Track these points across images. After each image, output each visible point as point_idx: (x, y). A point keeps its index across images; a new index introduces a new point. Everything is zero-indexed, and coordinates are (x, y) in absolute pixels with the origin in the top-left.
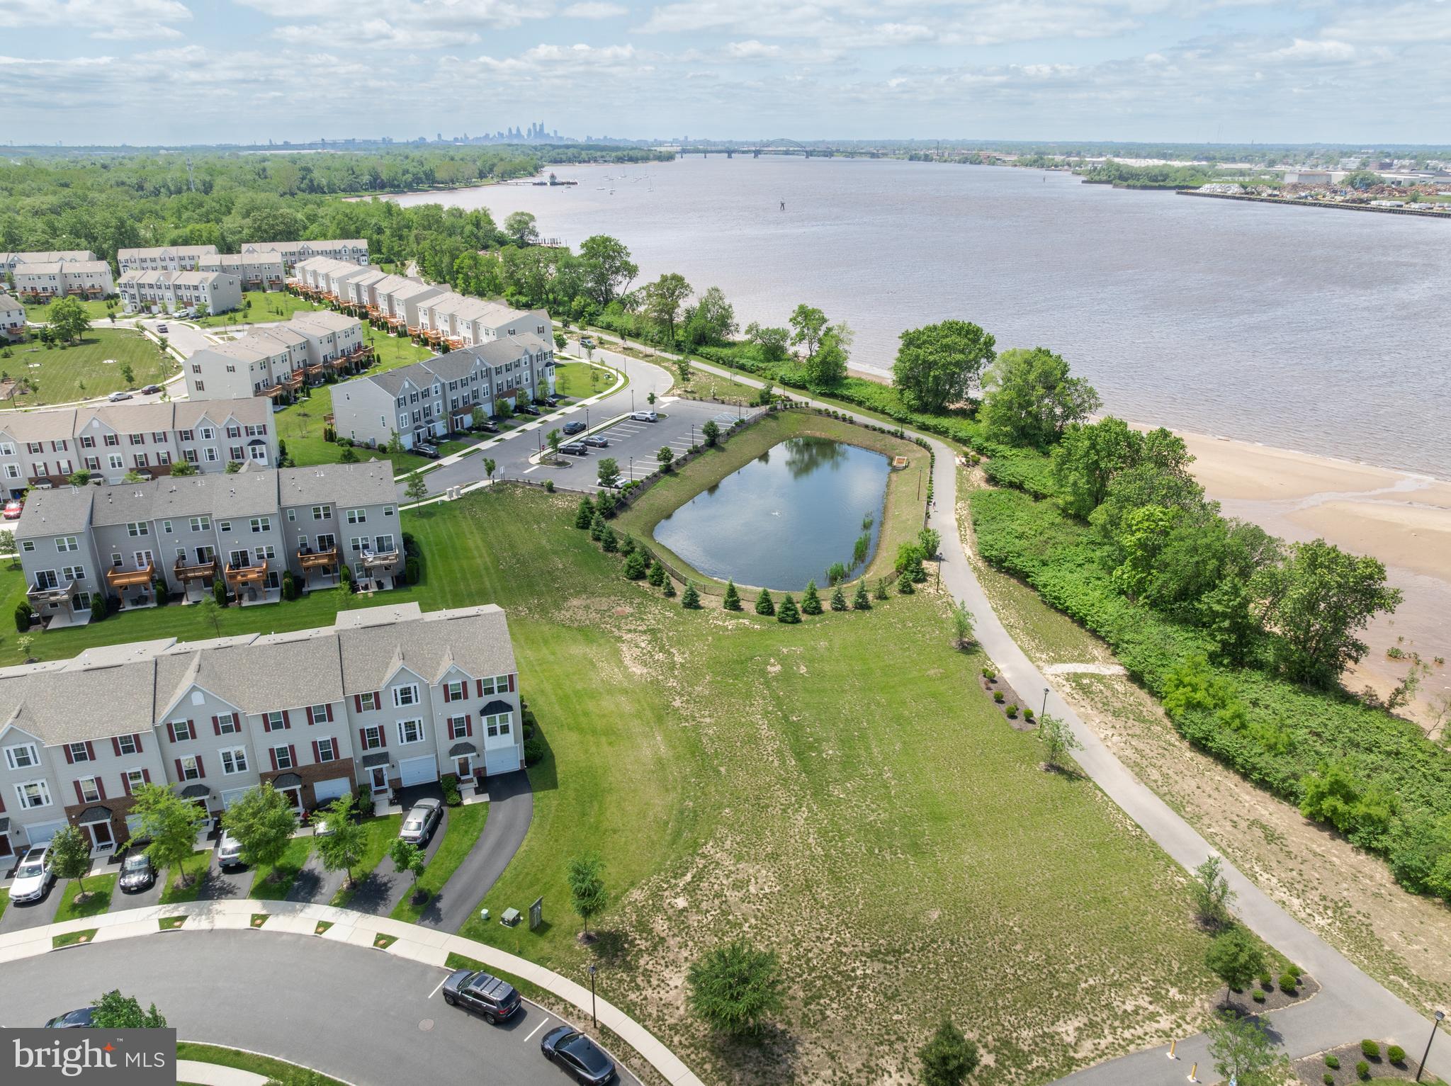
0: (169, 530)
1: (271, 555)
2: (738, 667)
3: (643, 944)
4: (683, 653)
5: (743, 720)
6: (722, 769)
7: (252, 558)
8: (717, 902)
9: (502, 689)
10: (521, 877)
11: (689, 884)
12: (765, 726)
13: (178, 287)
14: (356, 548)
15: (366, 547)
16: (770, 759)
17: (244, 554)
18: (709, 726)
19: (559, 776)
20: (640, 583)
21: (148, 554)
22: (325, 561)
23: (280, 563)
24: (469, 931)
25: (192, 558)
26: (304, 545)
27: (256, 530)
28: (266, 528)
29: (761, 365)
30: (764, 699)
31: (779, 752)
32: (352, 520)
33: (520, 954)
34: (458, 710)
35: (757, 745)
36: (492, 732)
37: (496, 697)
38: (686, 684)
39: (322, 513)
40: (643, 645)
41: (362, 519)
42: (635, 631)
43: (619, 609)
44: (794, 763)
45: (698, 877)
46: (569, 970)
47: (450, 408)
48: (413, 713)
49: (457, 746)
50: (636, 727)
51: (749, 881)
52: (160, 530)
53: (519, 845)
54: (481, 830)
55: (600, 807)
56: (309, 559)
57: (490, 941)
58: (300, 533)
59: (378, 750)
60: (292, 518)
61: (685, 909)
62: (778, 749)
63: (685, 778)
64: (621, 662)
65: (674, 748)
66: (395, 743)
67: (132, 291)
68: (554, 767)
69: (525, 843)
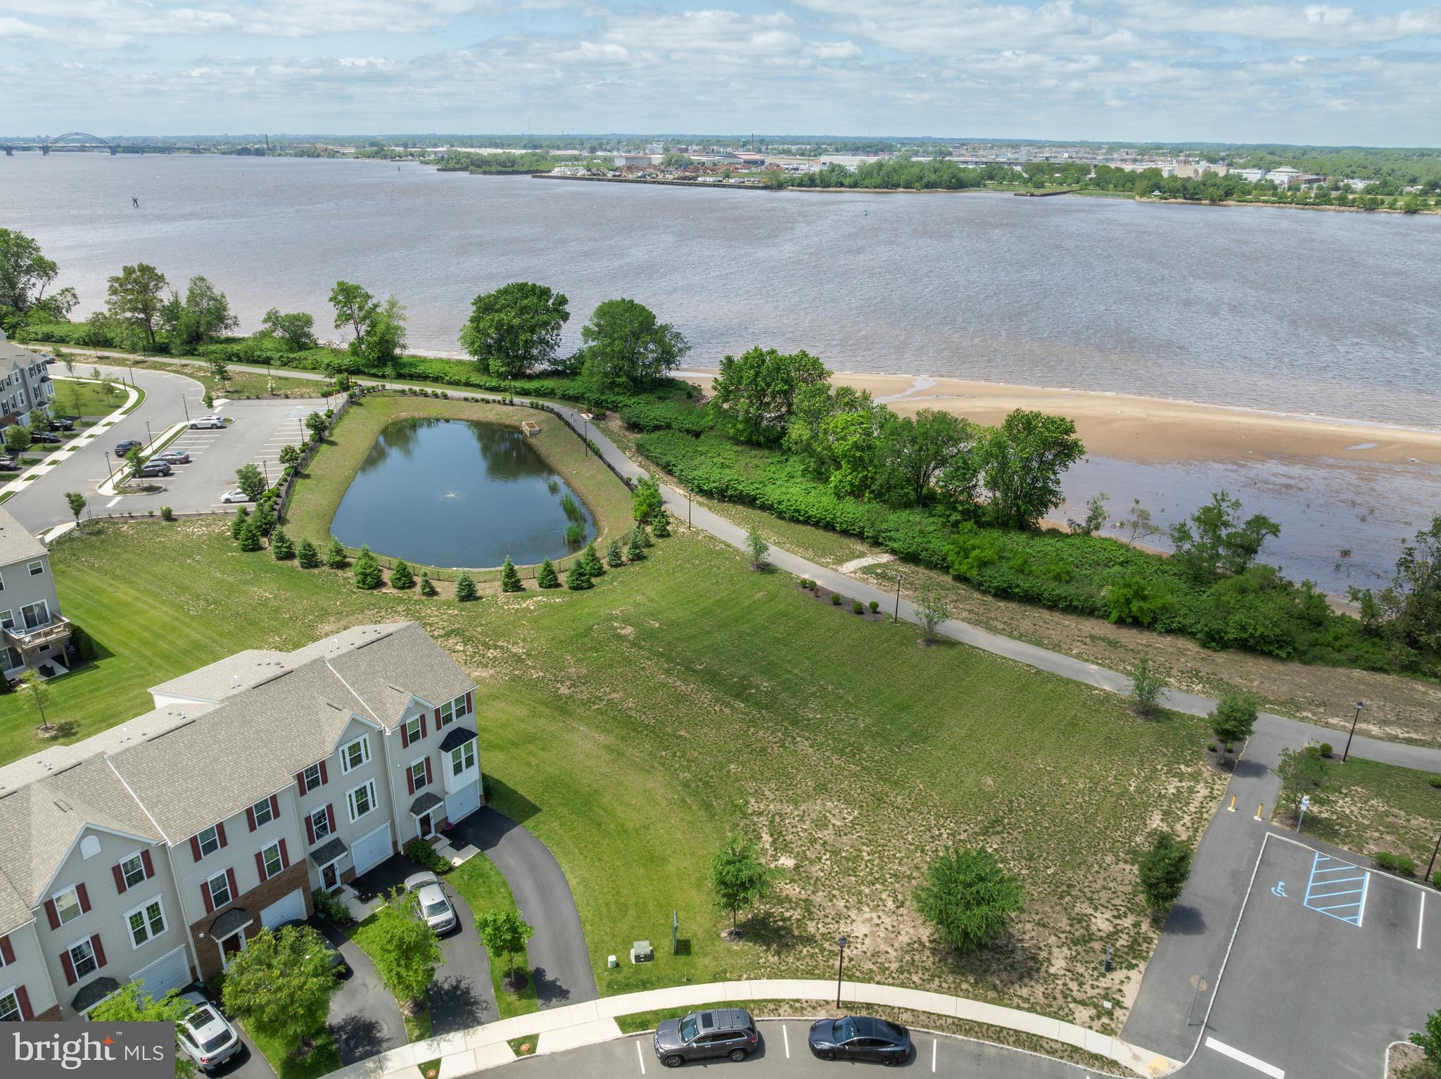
2: (587, 640)
3: (797, 914)
4: (516, 643)
5: (651, 684)
6: (683, 733)
8: (818, 846)
9: (460, 712)
10: (604, 909)
11: (774, 842)
12: (680, 683)
16: (718, 709)
18: (622, 700)
19: (532, 801)
20: (388, 591)
24: (609, 986)
29: (291, 356)
30: (649, 659)
31: (719, 700)
33: (689, 982)
34: (416, 755)
35: (690, 701)
36: (458, 769)
37: (456, 723)
38: (553, 671)
44: (743, 705)
45: (776, 834)
46: (753, 971)
48: (365, 775)
49: (418, 800)
50: (547, 725)
51: (826, 817)
55: (605, 811)
57: (645, 985)
59: (328, 838)
61: (797, 867)
62: (714, 698)
63: (653, 755)
65: (610, 732)
66: (347, 823)
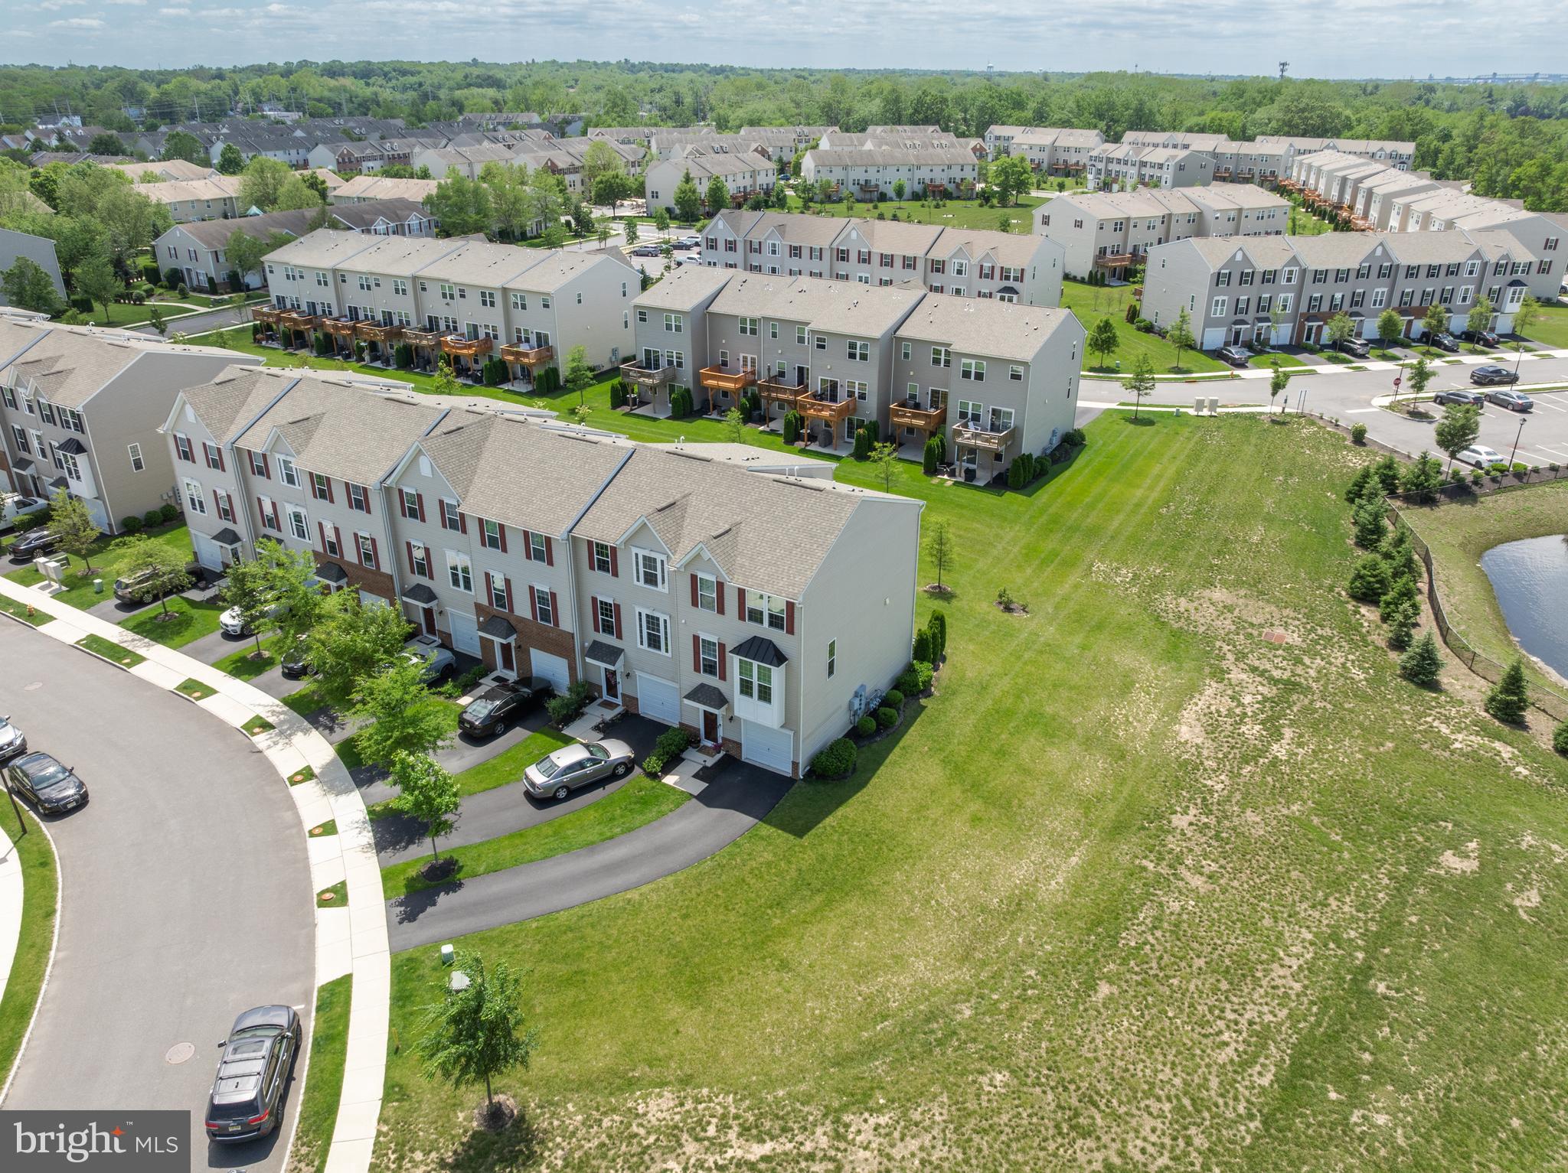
0: (774, 335)
1: (862, 396)
2: (1384, 820)
4: (1300, 745)
5: (1267, 922)
6: (1104, 989)
7: (842, 393)
9: (775, 622)
10: (569, 936)
12: (1295, 964)
13: (1143, 164)
14: (963, 415)
15: (976, 418)
16: (1226, 1037)
17: (834, 385)
19: (829, 821)
20: (1363, 610)
21: (753, 360)
22: (922, 423)
23: (870, 410)
25: (792, 376)
26: (913, 397)
27: (852, 356)
28: (864, 357)
30: (1362, 907)
31: (1263, 1036)
32: (966, 374)
33: (395, 1051)
35: (1235, 987)
36: (746, 688)
37: (768, 631)
38: (1238, 796)
39: (943, 357)
40: (1247, 699)
41: (979, 376)
42: (1262, 673)
43: (1280, 631)
47: (1303, 308)
48: (657, 604)
49: (702, 685)
50: (1062, 819)
52: (764, 332)
53: (637, 885)
54: (630, 830)
55: (816, 911)
56: (904, 416)
58: (912, 379)
59: (611, 640)
60: (906, 355)
62: (1267, 1027)
63: (1024, 958)
64: (1179, 707)
65: (1076, 894)
67: (1101, 166)
68: (841, 802)
69: (645, 889)
